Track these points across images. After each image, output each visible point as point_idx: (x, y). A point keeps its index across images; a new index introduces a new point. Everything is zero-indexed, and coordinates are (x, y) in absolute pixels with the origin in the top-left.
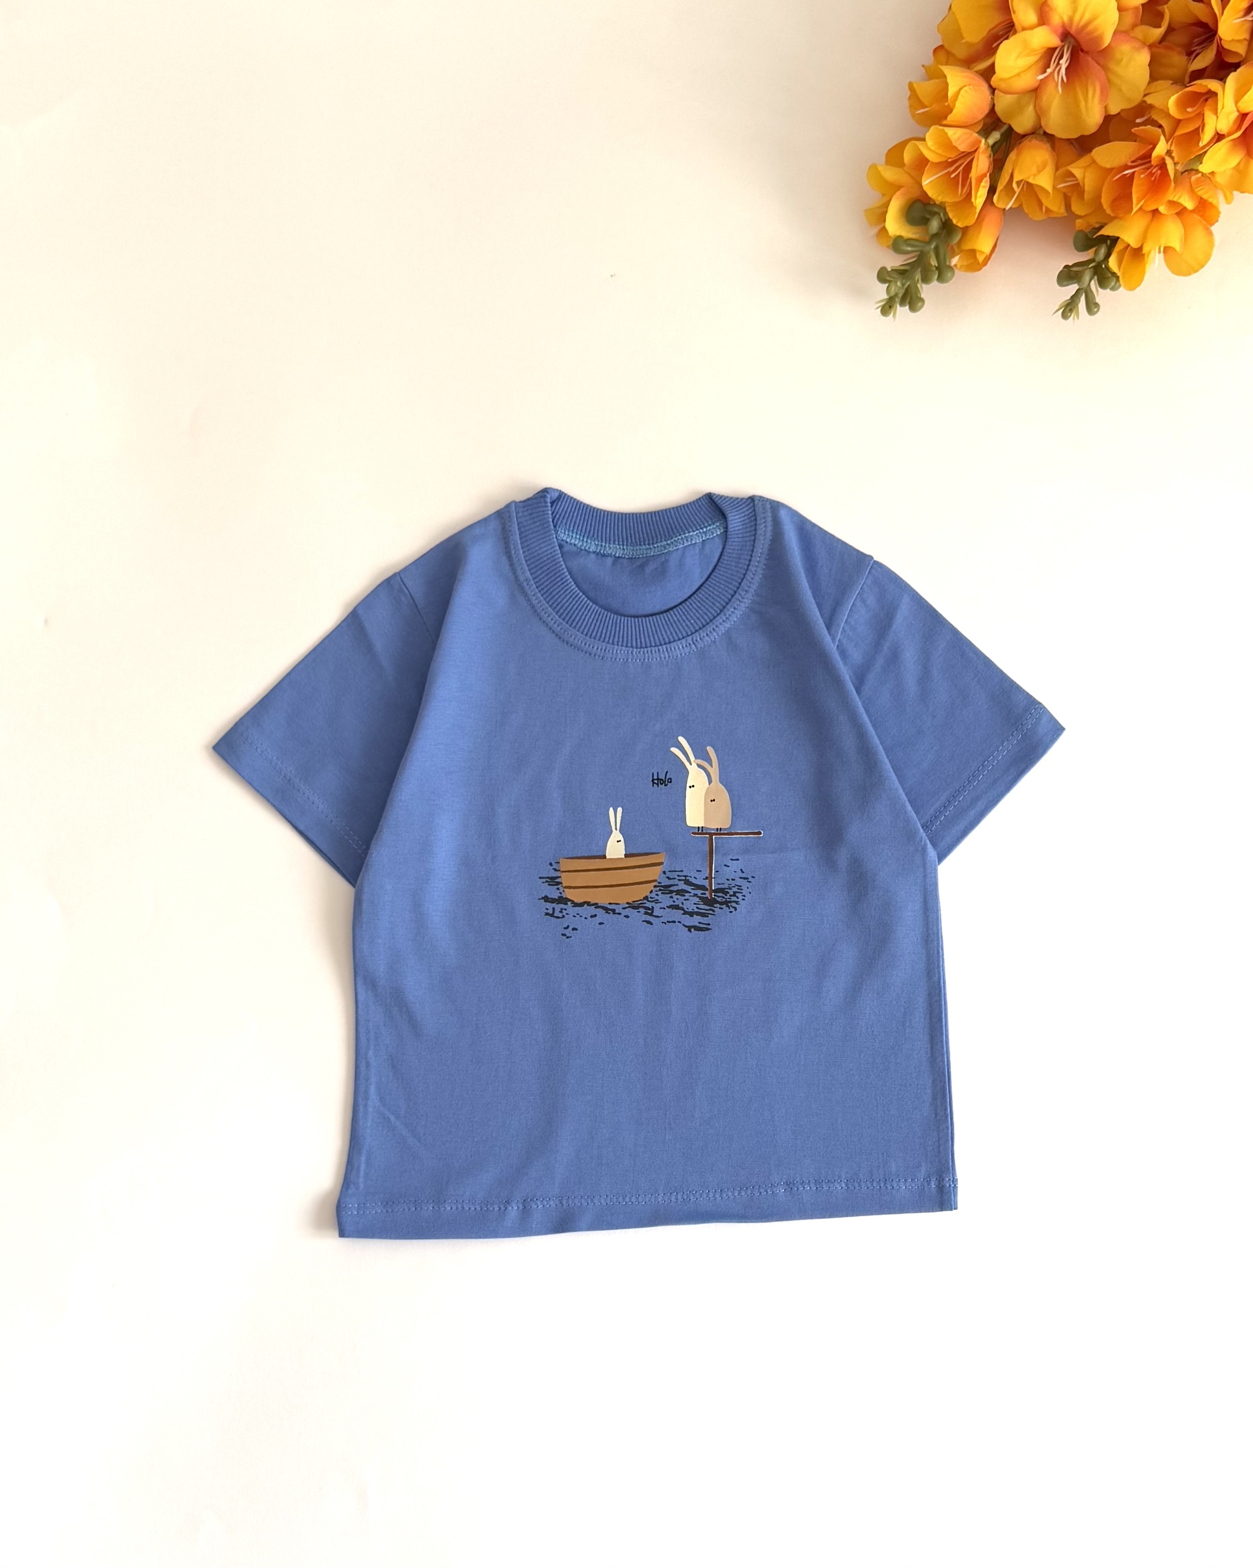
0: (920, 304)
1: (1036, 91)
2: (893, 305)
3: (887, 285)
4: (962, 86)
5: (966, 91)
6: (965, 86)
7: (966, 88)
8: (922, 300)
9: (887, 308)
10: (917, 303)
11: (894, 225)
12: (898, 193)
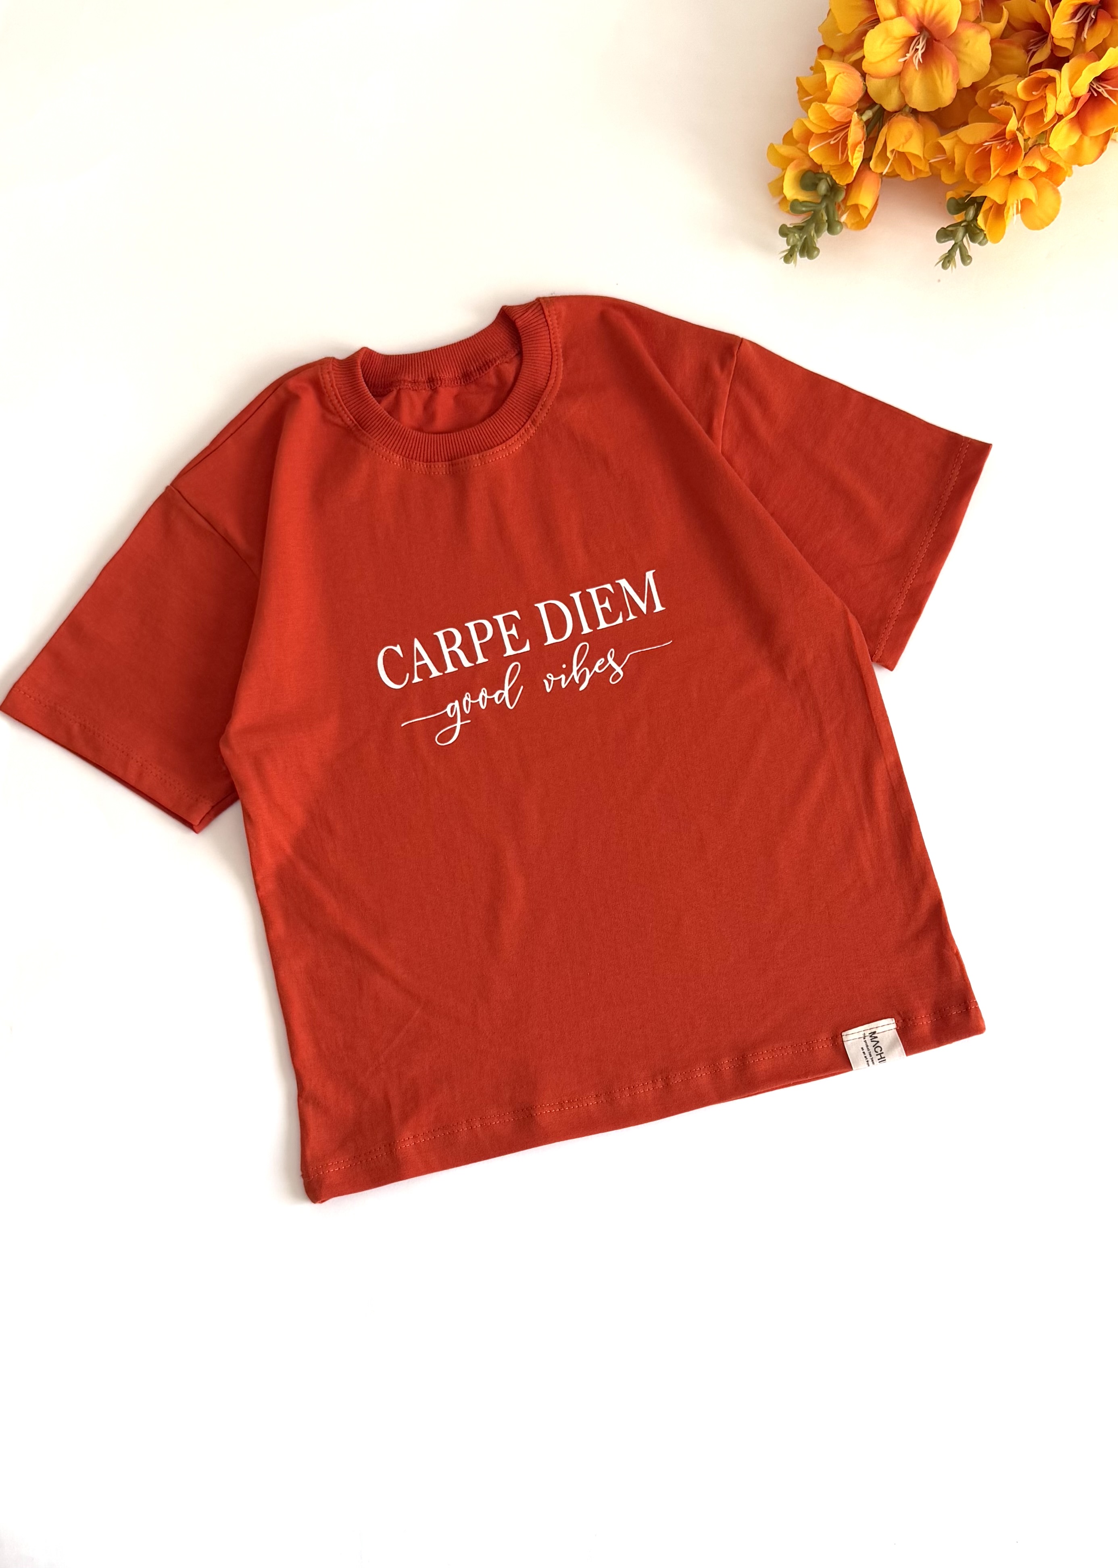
0: (816, 252)
1: (899, 75)
2: (793, 254)
3: (786, 239)
4: (837, 73)
5: (840, 77)
6: (840, 73)
7: (841, 75)
8: (818, 250)
9: (788, 257)
10: (814, 252)
11: (791, 191)
12: (792, 165)
